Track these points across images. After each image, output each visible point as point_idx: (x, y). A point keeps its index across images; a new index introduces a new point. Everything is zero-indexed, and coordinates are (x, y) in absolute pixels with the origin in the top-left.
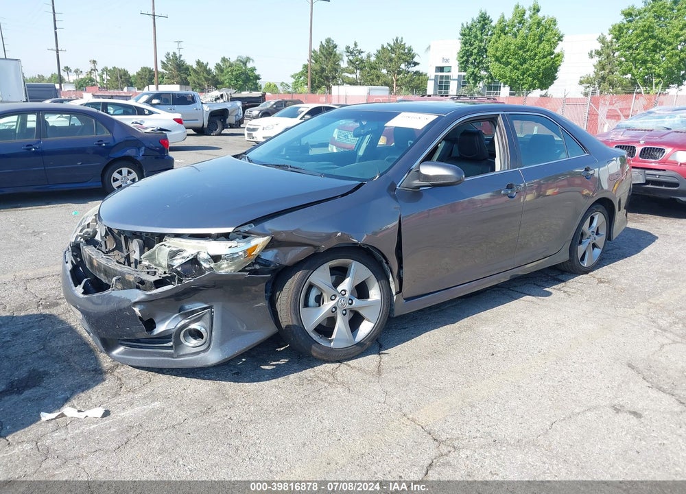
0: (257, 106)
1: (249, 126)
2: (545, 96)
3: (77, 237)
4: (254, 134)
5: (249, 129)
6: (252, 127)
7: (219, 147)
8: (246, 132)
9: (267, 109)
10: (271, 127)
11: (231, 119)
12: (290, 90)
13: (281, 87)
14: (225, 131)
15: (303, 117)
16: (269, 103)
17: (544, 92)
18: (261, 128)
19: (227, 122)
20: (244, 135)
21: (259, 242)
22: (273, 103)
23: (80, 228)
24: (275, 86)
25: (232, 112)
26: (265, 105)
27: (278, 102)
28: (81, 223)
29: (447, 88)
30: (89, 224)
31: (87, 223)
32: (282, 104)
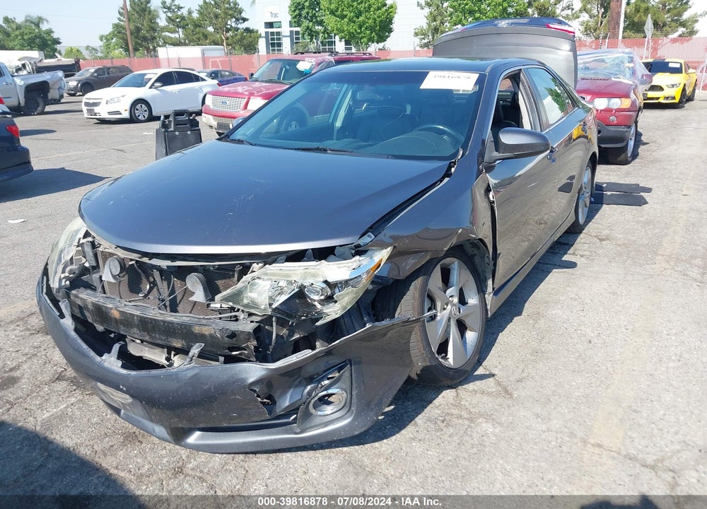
0: (73, 75)
1: (87, 101)
2: (383, 49)
3: (60, 280)
4: (96, 109)
5: (87, 104)
6: (91, 101)
7: (50, 129)
8: (85, 109)
9: (87, 79)
10: (116, 99)
11: (53, 94)
12: (100, 54)
13: (88, 52)
14: (48, 109)
15: (153, 85)
16: (88, 71)
17: (381, 45)
18: (103, 102)
19: (50, 98)
20: (82, 111)
21: (382, 255)
22: (92, 70)
23: (61, 267)
24: (78, 51)
25: (53, 85)
26: (82, 74)
27: (99, 69)
28: (60, 259)
29: (280, 45)
30: (72, 258)
31: (69, 258)
32: (104, 72)
